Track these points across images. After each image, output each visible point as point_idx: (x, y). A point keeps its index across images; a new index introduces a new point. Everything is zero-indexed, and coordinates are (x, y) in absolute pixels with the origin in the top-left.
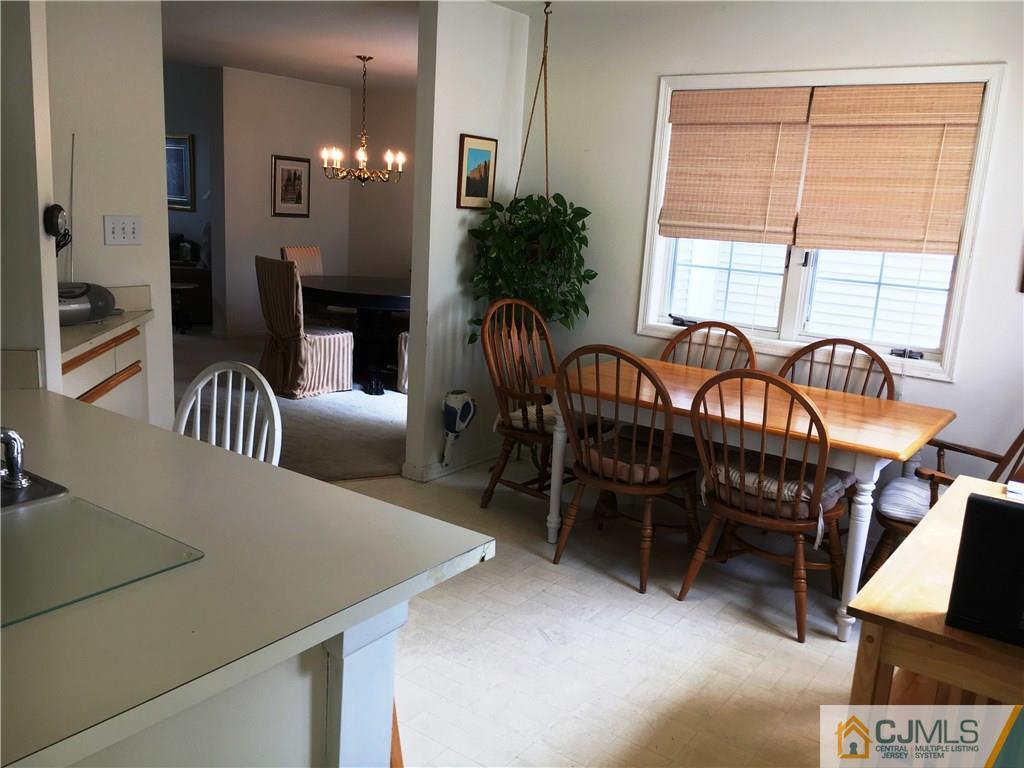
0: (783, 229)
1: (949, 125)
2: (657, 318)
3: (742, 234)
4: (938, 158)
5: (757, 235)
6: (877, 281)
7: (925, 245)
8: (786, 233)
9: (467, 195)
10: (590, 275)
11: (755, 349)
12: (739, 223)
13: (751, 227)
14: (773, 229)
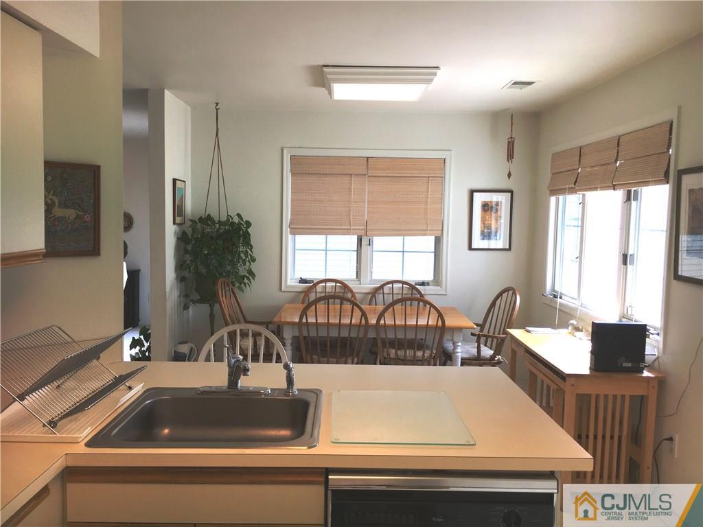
0: (361, 227)
1: (432, 177)
2: (291, 280)
3: (338, 231)
4: (428, 192)
5: (346, 231)
6: (402, 250)
7: (428, 232)
8: (362, 229)
9: (178, 216)
10: (254, 260)
11: (355, 291)
12: (336, 225)
13: (343, 227)
14: (355, 228)
